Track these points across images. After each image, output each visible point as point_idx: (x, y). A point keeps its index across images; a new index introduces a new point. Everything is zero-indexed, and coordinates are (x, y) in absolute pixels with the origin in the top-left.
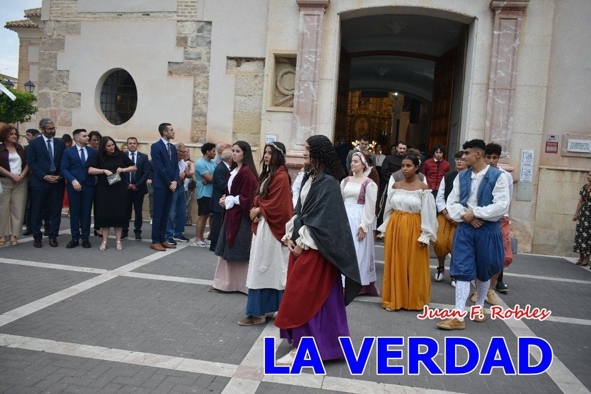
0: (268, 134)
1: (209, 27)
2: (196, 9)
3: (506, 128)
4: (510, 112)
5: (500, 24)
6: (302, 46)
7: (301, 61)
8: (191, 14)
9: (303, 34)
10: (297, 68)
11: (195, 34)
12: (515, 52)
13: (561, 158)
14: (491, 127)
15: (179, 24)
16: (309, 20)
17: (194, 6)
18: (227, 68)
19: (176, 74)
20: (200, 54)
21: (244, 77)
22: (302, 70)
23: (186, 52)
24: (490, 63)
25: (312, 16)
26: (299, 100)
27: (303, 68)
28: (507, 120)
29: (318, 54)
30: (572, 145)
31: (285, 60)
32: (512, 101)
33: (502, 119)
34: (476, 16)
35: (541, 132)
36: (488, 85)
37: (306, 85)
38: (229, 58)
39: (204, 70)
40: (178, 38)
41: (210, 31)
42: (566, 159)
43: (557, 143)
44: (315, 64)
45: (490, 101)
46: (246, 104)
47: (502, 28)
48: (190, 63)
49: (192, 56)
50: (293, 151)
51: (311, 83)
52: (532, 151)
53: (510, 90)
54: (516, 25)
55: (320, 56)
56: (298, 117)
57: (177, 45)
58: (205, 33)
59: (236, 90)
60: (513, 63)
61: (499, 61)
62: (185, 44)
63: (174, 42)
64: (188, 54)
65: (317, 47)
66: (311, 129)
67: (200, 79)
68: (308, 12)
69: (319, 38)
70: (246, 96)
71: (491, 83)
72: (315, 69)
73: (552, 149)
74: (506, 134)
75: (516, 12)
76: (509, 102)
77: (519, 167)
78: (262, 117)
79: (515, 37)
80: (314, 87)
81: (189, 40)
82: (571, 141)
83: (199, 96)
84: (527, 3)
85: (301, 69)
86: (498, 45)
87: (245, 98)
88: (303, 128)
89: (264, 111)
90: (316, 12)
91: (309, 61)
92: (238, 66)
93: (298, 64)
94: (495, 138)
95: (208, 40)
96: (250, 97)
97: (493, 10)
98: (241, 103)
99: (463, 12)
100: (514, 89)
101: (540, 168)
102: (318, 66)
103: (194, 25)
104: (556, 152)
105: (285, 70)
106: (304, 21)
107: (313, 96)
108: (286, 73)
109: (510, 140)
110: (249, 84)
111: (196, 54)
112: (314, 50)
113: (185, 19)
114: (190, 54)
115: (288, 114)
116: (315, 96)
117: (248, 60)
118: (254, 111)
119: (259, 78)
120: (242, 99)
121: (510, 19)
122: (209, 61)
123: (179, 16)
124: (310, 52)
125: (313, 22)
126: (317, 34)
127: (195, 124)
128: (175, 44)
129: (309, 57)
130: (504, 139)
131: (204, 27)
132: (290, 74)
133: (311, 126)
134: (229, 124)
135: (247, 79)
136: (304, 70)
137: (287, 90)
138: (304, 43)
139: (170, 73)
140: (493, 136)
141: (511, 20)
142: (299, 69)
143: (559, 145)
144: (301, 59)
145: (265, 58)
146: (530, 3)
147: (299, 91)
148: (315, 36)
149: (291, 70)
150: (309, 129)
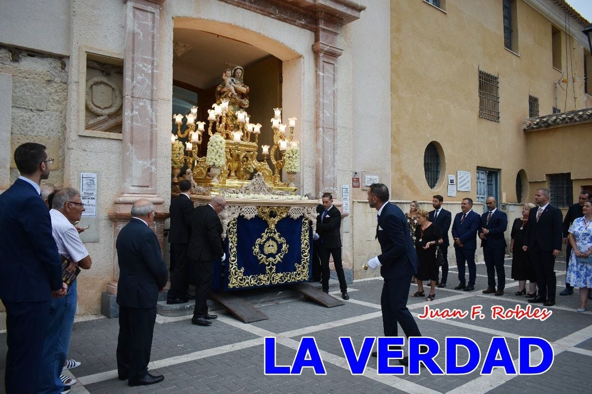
0: (84, 172)
3: (334, 166)
4: (334, 149)
5: (323, 66)
6: (131, 50)
7: (133, 71)
9: (134, 34)
10: (127, 79)
12: (334, 95)
13: (361, 192)
14: (323, 164)
16: (141, 16)
21: (26, 80)
22: (135, 82)
24: (317, 102)
25: (145, 13)
26: (132, 122)
27: (136, 80)
28: (333, 158)
29: (155, 64)
30: (367, 180)
31: (96, 65)
32: (335, 139)
33: (330, 156)
34: (303, 54)
35: (351, 169)
36: (317, 123)
37: (141, 104)
42: (364, 193)
43: (358, 179)
44: (153, 77)
45: (321, 139)
46: (33, 122)
47: (325, 71)
50: (128, 195)
51: (148, 103)
52: (347, 187)
53: (333, 129)
54: (334, 71)
55: (158, 68)
56: (132, 148)
59: (14, 100)
60: (334, 105)
61: (325, 102)
65: (153, 55)
66: (151, 164)
68: (139, 6)
69: (156, 44)
70: (31, 110)
71: (320, 122)
72: (152, 85)
73: (356, 184)
74: (333, 171)
75: (333, 58)
76: (334, 141)
78: (72, 145)
79: (334, 82)
80: (152, 107)
82: (368, 177)
84: (342, 52)
85: (133, 80)
86: (323, 87)
87: (31, 114)
88: (140, 162)
89: (72, 136)
90: (149, 8)
91: (143, 71)
92: (16, 59)
93: (127, 73)
94: (327, 175)
96: (41, 113)
97: (316, 52)
98: (24, 121)
100: (336, 129)
101: (353, 202)
102: (154, 79)
104: (359, 187)
105: (96, 79)
106: (134, 17)
107: (152, 121)
108: (97, 84)
109: (336, 177)
110: (37, 92)
112: (150, 58)
115: (113, 142)
116: (154, 120)
117: (33, 53)
118: (46, 135)
119: (55, 85)
120: (27, 115)
121: (330, 63)
124: (144, 60)
125: (147, 21)
126: (153, 38)
129: (144, 66)
130: (332, 176)
132: (102, 85)
133: (151, 159)
134: (3, 154)
135: (33, 83)
136: (138, 83)
137: (99, 107)
138: (135, 46)
141: (330, 65)
142: (130, 80)
143: (360, 180)
144: (133, 66)
145: (68, 57)
146: (343, 52)
147: (132, 110)
148: (150, 39)
149: (105, 80)
150: (148, 164)
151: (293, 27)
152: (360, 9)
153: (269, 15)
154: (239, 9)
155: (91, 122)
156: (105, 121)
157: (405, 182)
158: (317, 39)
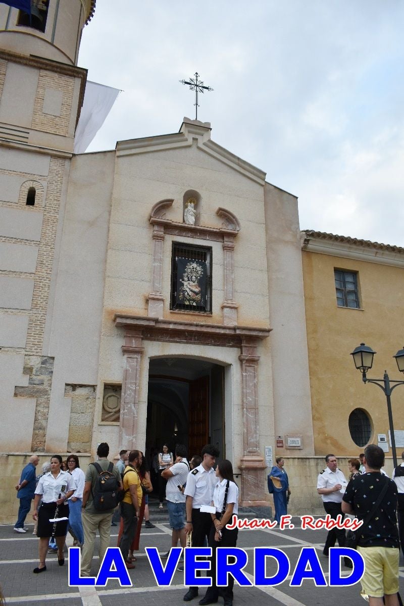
1: (52, 361)
2: (41, 347)
3: (256, 433)
4: (256, 422)
5: (246, 369)
6: (125, 379)
7: (125, 389)
8: (37, 351)
9: (126, 371)
10: (123, 394)
11: (40, 365)
12: (255, 386)
13: (286, 450)
14: (247, 432)
15: (27, 357)
16: (130, 361)
17: (40, 345)
18: (65, 392)
19: (21, 395)
20: (42, 381)
21: (78, 399)
23: (30, 379)
24: (243, 392)
25: (133, 359)
26: (124, 416)
27: (126, 394)
28: (256, 428)
29: (137, 384)
30: (290, 442)
31: (110, 387)
32: (257, 416)
33: (253, 427)
34: (232, 363)
35: (274, 435)
36: (243, 405)
37: (129, 406)
38: (67, 385)
39: (46, 392)
40: (24, 368)
41: (52, 364)
42: (288, 451)
43: (282, 441)
44: (135, 391)
45: (245, 416)
46: (79, 419)
47: (248, 371)
48: (34, 388)
49: (36, 382)
51: (133, 405)
52: (271, 447)
53: (254, 409)
54: (254, 371)
55: (139, 386)
56: (124, 430)
57: (24, 373)
58: (48, 365)
59: (72, 410)
60: (255, 392)
61: (248, 391)
62: (30, 372)
63: (22, 370)
64: (32, 380)
65: (136, 380)
66: (133, 438)
67: (42, 400)
68: (131, 356)
69: (138, 374)
70: (79, 413)
71: (245, 405)
72: (135, 394)
73: (280, 445)
74: (256, 437)
75: (254, 363)
77: (265, 457)
78: (94, 429)
79: (255, 378)
80: (135, 407)
81: (34, 370)
82: (290, 440)
83: (40, 414)
85: (125, 395)
86: (246, 381)
87: (79, 415)
88: (127, 437)
89: (95, 425)
90: (135, 356)
91: (131, 389)
92: (74, 390)
93: (123, 391)
95: (50, 371)
96: (83, 414)
97: (241, 360)
98: (75, 418)
99: (224, 361)
100: (258, 408)
102: (137, 392)
103: (39, 359)
104: (283, 447)
105: (109, 394)
106: (127, 360)
107: (134, 414)
108: (110, 396)
109: (259, 440)
110: (82, 404)
111: (39, 381)
112: (134, 381)
113: (31, 354)
114: (35, 380)
115: (115, 427)
116: (135, 413)
117: (81, 386)
118: (85, 425)
119: (90, 400)
120: (77, 415)
122: (50, 385)
123: (27, 351)
124: (131, 383)
125: (133, 363)
126: (136, 371)
127: (35, 436)
128: (22, 372)
129: (131, 386)
130: (255, 440)
131: (48, 360)
132: (113, 397)
134: (66, 435)
135: (81, 400)
136: (128, 395)
137: (111, 408)
138: (127, 376)
139: (16, 395)
140: (249, 438)
141: (251, 367)
143: (284, 442)
144: (125, 387)
145: (96, 385)
146: (260, 358)
147: (124, 410)
148: (135, 372)
149: (114, 394)
150: (131, 438)
151: (225, 348)
152: (269, 331)
153: (207, 344)
154: (188, 345)
155: (106, 416)
156: (113, 415)
157: (329, 441)
158: (242, 353)
